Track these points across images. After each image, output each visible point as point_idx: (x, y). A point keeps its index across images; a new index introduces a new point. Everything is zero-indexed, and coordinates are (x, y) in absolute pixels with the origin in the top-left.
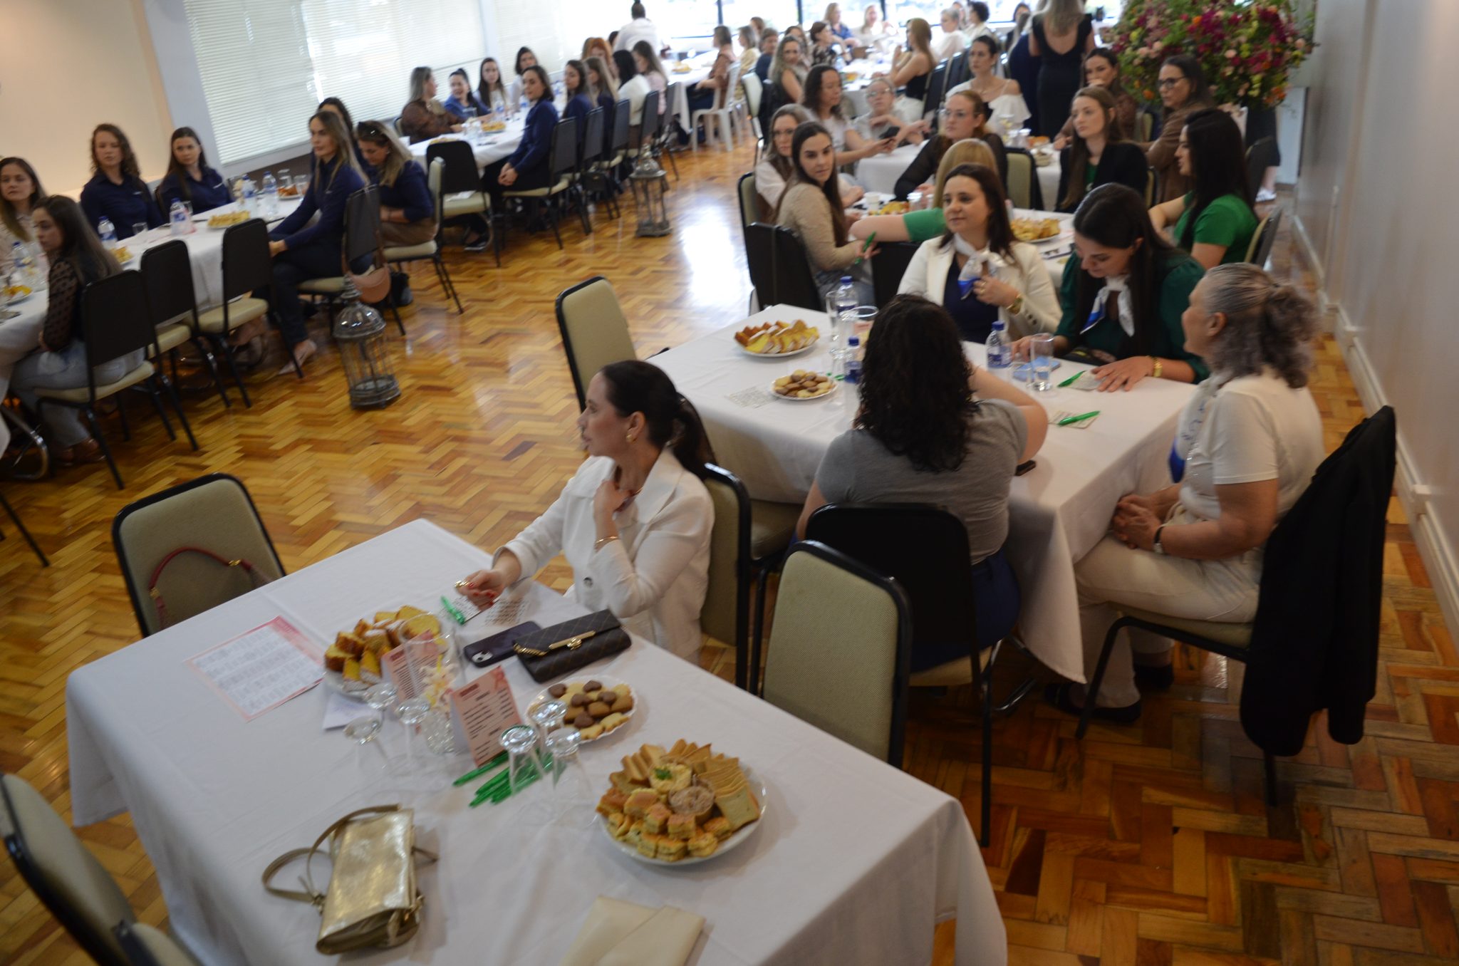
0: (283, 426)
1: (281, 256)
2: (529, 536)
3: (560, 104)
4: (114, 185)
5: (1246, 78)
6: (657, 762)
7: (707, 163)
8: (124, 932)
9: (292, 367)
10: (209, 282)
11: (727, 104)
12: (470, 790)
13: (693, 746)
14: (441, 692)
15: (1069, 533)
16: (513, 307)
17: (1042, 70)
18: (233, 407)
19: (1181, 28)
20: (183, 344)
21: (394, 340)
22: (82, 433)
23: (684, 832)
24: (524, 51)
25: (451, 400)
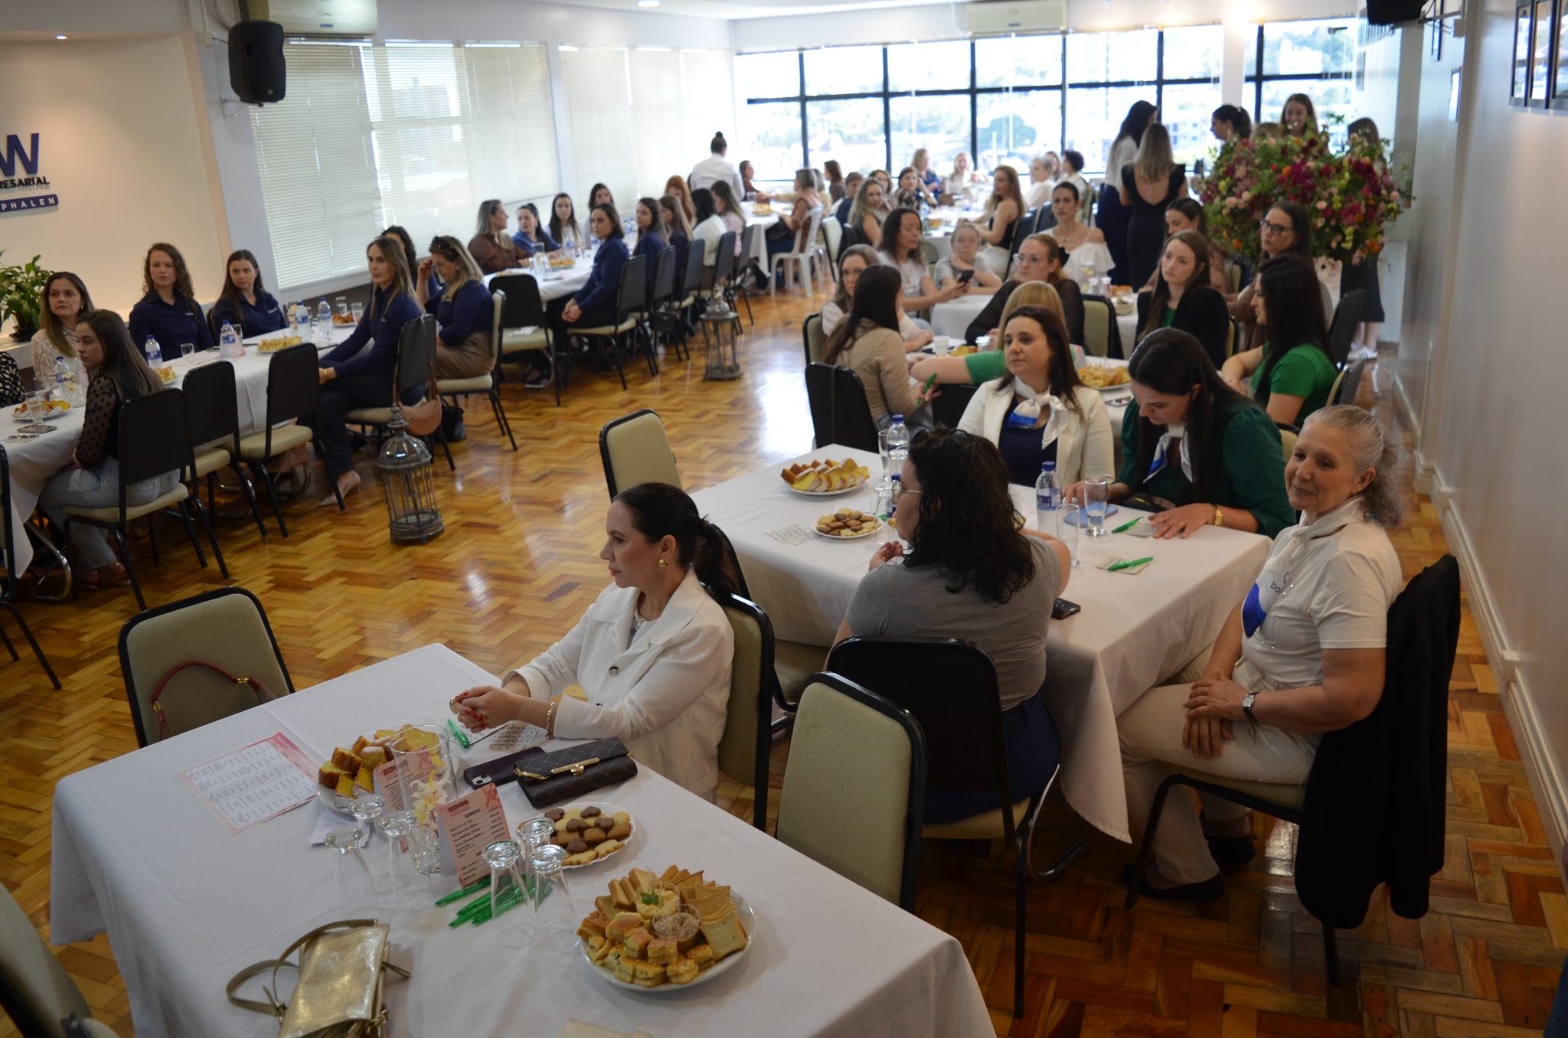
0: (319, 557)
1: (330, 383)
2: (543, 661)
3: (631, 241)
4: (167, 305)
5: (1338, 230)
6: (645, 887)
7: (784, 308)
8: (74, 1024)
9: (334, 498)
10: (253, 407)
11: (807, 247)
12: (452, 911)
13: (686, 871)
14: (431, 807)
15: (1109, 681)
16: (571, 445)
17: (1132, 220)
18: (269, 536)
19: (1270, 177)
20: (221, 469)
21: (444, 475)
22: (110, 555)
23: (664, 956)
24: (599, 187)
25: (495, 537)
